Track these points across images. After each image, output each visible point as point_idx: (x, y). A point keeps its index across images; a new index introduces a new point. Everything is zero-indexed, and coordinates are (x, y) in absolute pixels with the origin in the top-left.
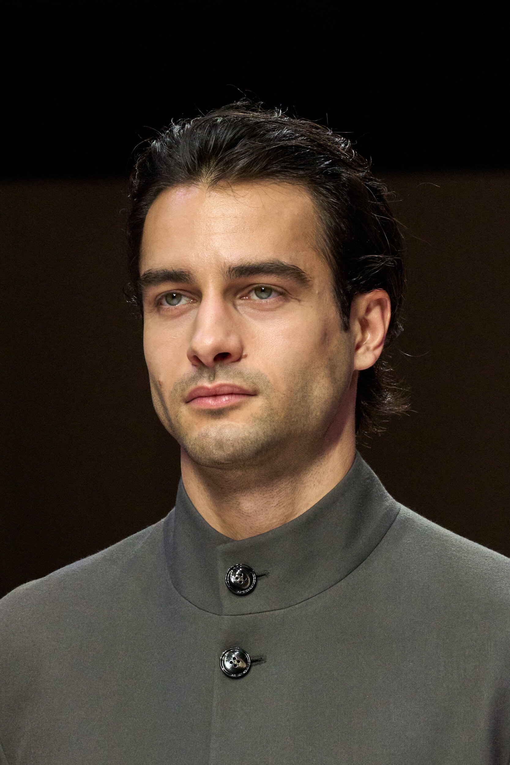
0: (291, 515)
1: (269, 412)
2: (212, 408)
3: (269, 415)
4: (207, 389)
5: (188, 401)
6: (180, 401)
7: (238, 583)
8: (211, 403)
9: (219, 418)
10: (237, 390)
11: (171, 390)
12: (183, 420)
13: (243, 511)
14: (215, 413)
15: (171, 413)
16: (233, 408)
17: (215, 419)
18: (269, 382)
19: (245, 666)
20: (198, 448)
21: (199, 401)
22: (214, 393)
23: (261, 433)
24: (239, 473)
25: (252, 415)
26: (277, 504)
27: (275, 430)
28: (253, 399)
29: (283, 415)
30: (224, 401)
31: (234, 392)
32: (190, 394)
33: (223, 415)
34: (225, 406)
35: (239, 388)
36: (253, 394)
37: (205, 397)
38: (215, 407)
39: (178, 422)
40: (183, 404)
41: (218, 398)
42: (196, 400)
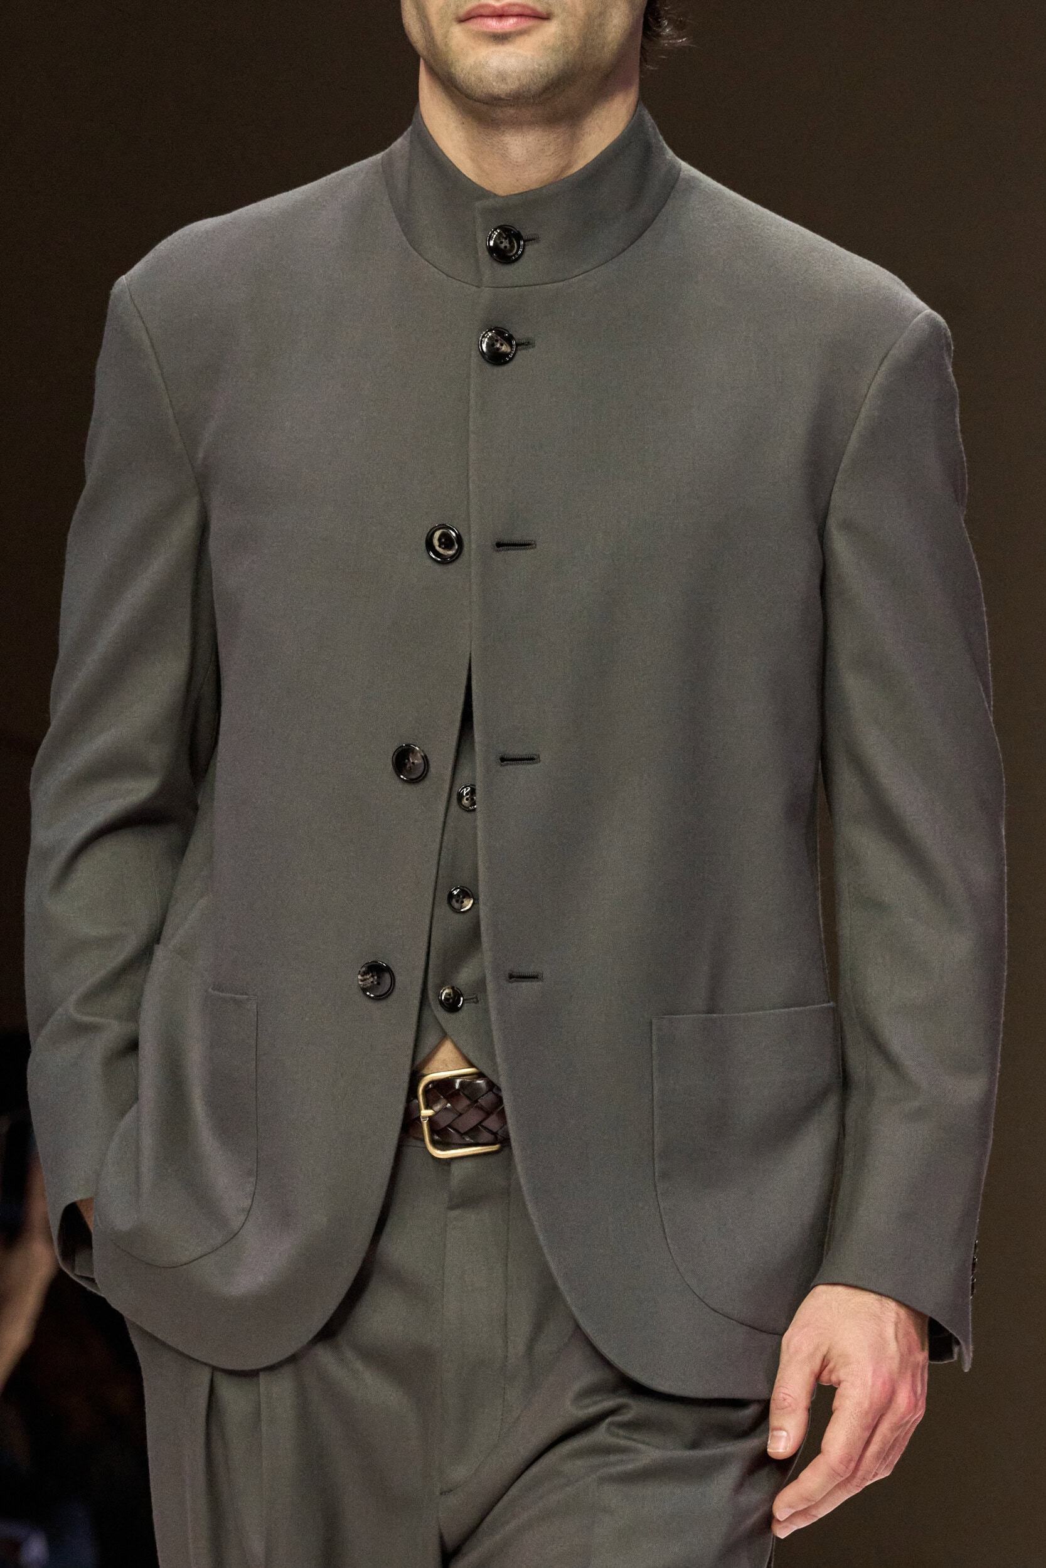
0: (568, 166)
1: (563, 41)
2: (496, 31)
3: (564, 44)
4: (494, 7)
5: (463, 19)
6: (453, 19)
7: (503, 248)
8: (494, 25)
9: (503, 44)
10: (529, 12)
11: (441, 5)
12: (453, 43)
13: (510, 159)
14: (499, 37)
15: (438, 33)
16: (522, 33)
17: (497, 44)
18: (565, 4)
19: (509, 350)
20: (473, 78)
21: (479, 20)
22: (500, 13)
23: (552, 66)
24: (512, 111)
25: (543, 43)
26: (553, 153)
27: (568, 63)
28: (546, 23)
29: (577, 45)
30: (509, 24)
31: (525, 13)
32: (469, 12)
33: (509, 41)
34: (513, 29)
35: (533, 9)
36: (545, 17)
37: (488, 16)
38: (499, 31)
39: (446, 45)
40: (455, 23)
41: (504, 19)
42: (472, 20)
